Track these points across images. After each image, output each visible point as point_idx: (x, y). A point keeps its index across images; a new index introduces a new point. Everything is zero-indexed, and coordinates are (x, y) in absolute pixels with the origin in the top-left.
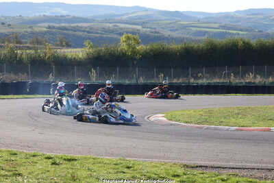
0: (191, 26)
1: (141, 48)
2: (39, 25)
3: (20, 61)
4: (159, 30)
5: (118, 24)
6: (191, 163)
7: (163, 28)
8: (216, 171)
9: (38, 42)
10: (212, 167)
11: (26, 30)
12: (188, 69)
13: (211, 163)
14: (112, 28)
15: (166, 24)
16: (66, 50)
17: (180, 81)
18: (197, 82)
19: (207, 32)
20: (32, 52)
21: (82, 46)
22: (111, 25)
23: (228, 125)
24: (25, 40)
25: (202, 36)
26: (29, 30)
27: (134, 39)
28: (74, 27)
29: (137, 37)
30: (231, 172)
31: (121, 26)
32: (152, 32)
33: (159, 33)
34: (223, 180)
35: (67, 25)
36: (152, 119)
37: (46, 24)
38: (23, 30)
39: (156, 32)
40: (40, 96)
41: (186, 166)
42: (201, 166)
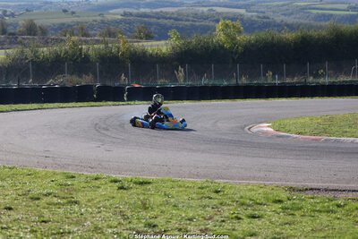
0: (310, 9)
1: (243, 38)
2: (111, 11)
3: (86, 59)
4: (269, 14)
5: (214, 8)
6: (299, 185)
7: (273, 12)
8: (330, 195)
9: (111, 34)
10: (326, 190)
11: (94, 18)
12: (306, 64)
13: (326, 185)
14: (206, 13)
15: (278, 6)
16: (145, 44)
17: (295, 80)
18: (317, 80)
19: (332, 15)
20: (102, 46)
21: (166, 37)
22: (205, 9)
23: (353, 136)
24: (93, 32)
25: (326, 21)
26: (99, 18)
27: (234, 27)
28: (157, 13)
29: (238, 24)
30: (350, 195)
31: (219, 10)
32: (259, 17)
33: (268, 18)
34: (339, 206)
35: (147, 10)
36: (255, 129)
37: (121, 11)
38: (91, 19)
39: (264, 17)
40: (110, 103)
41: (292, 189)
42: (312, 189)
